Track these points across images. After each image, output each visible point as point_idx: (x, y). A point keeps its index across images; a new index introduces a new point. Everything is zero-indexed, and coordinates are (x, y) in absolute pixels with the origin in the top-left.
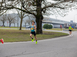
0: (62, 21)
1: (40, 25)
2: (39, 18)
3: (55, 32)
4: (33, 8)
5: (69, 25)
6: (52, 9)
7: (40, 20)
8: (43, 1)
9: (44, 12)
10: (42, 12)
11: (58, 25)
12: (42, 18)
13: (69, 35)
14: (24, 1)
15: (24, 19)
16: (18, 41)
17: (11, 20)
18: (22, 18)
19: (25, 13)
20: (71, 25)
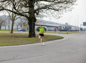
0: (56, 24)
1: (33, 27)
2: (32, 21)
3: (49, 35)
4: (25, 10)
5: (63, 28)
6: (46, 11)
7: (33, 22)
8: (36, 3)
9: (37, 14)
10: (35, 14)
11: (53, 28)
12: (35, 20)
13: (64, 38)
14: (16, 3)
15: (15, 21)
16: (9, 45)
17: (2, 23)
18: (13, 20)
19: (17, 15)
20: (66, 27)
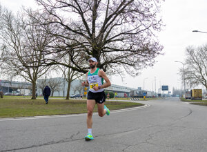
0: (126, 88)
8: (102, 54)
9: (105, 70)
18: (70, 81)
20: (140, 92)
